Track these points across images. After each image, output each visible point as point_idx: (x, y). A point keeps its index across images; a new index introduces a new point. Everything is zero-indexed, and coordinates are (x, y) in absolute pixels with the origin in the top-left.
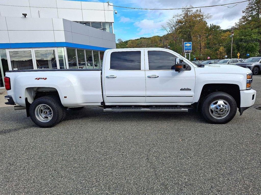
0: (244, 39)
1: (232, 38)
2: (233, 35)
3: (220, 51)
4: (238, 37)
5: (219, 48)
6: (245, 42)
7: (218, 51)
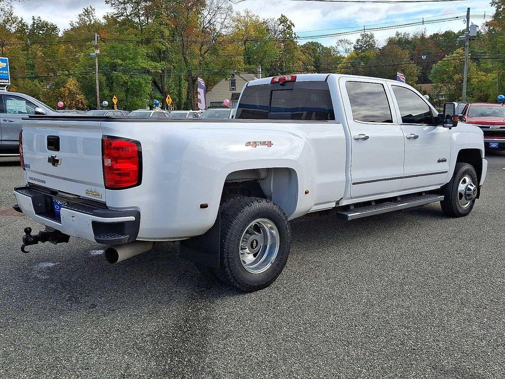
0: (121, 65)
1: (97, 60)
2: (98, 52)
3: (69, 89)
4: (107, 59)
5: (65, 82)
6: (125, 72)
7: (64, 88)
